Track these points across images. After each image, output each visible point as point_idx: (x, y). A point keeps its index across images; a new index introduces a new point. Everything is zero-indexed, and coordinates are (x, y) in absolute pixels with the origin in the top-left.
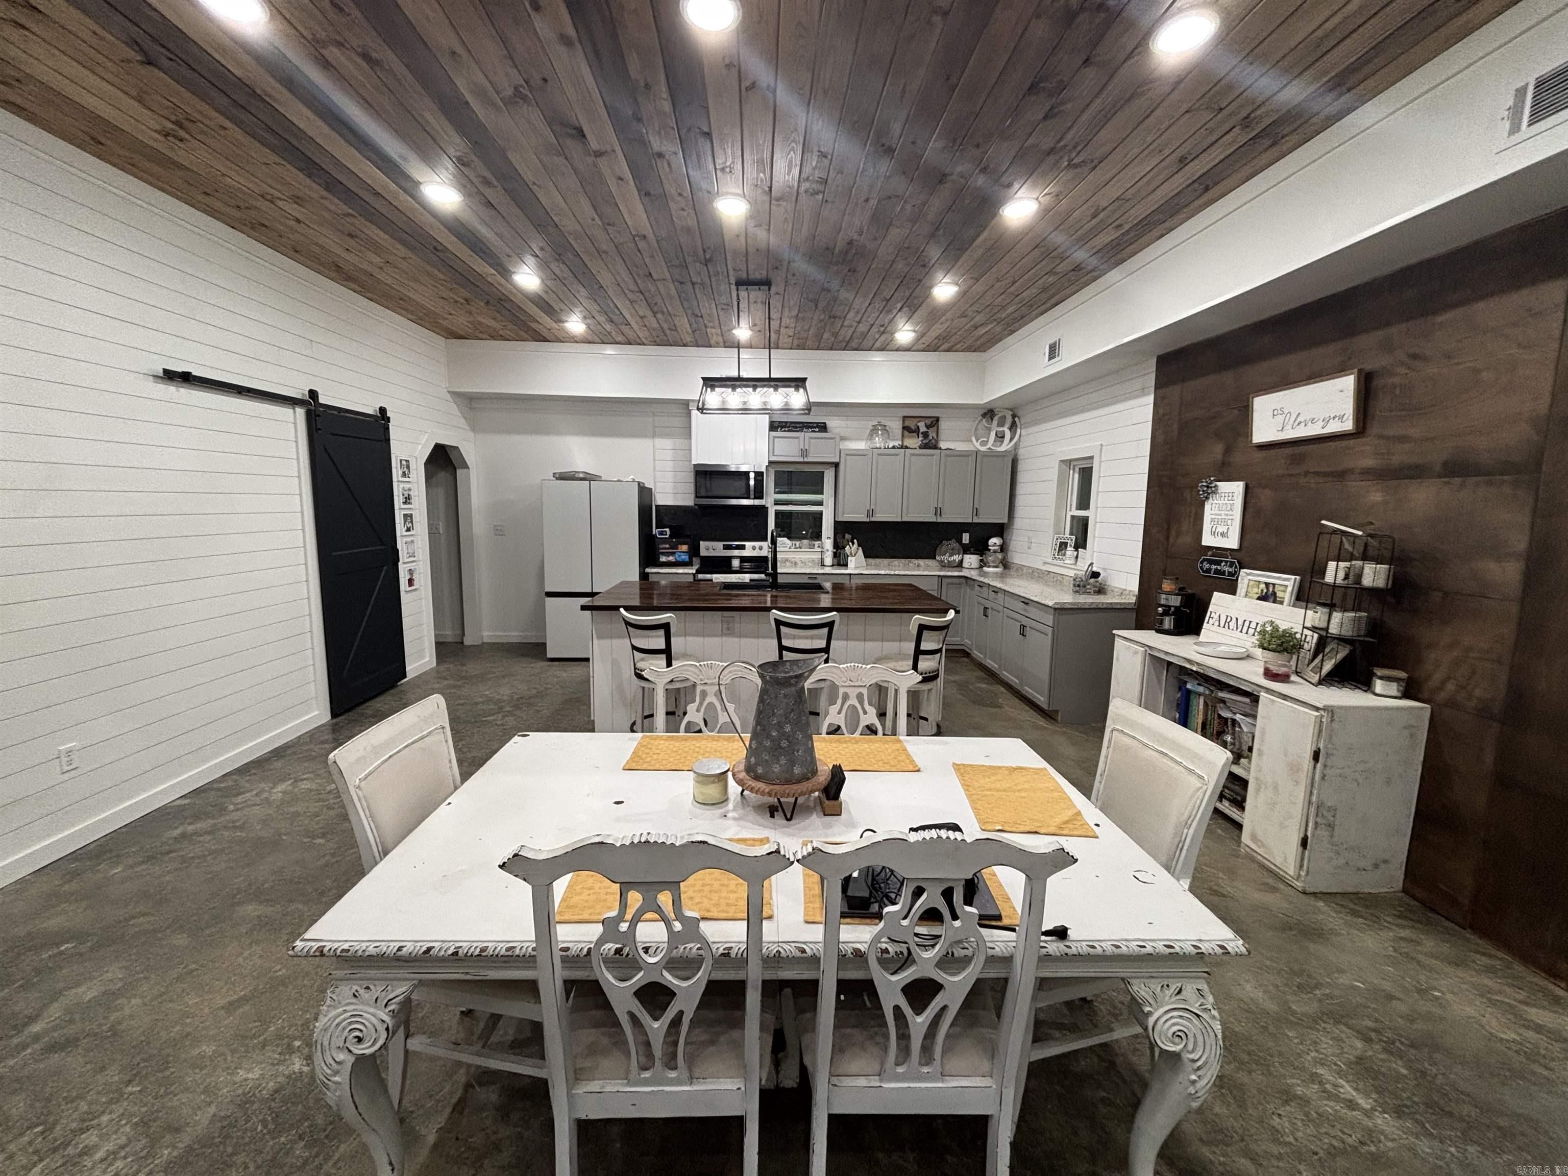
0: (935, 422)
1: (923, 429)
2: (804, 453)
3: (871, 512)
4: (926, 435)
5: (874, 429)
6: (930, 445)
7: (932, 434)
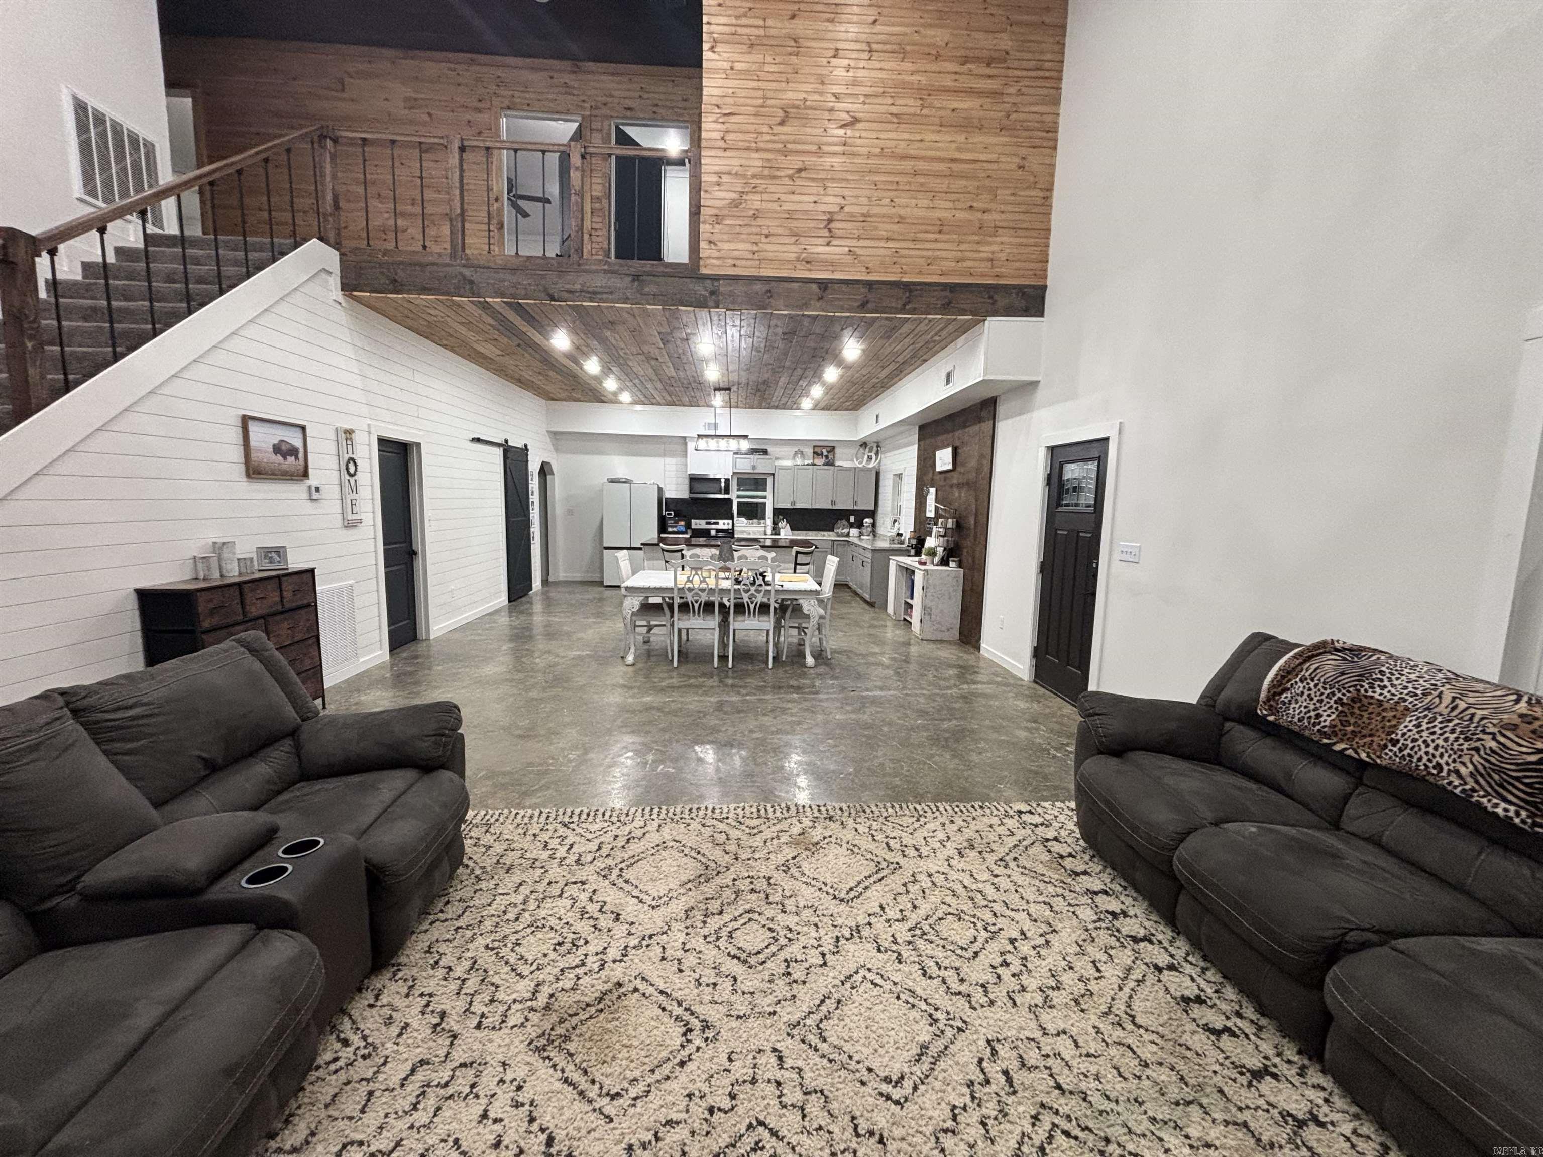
0: (832, 450)
1: (825, 453)
2: (754, 467)
3: (793, 503)
4: (827, 457)
5: (796, 453)
6: (830, 463)
7: (831, 457)
